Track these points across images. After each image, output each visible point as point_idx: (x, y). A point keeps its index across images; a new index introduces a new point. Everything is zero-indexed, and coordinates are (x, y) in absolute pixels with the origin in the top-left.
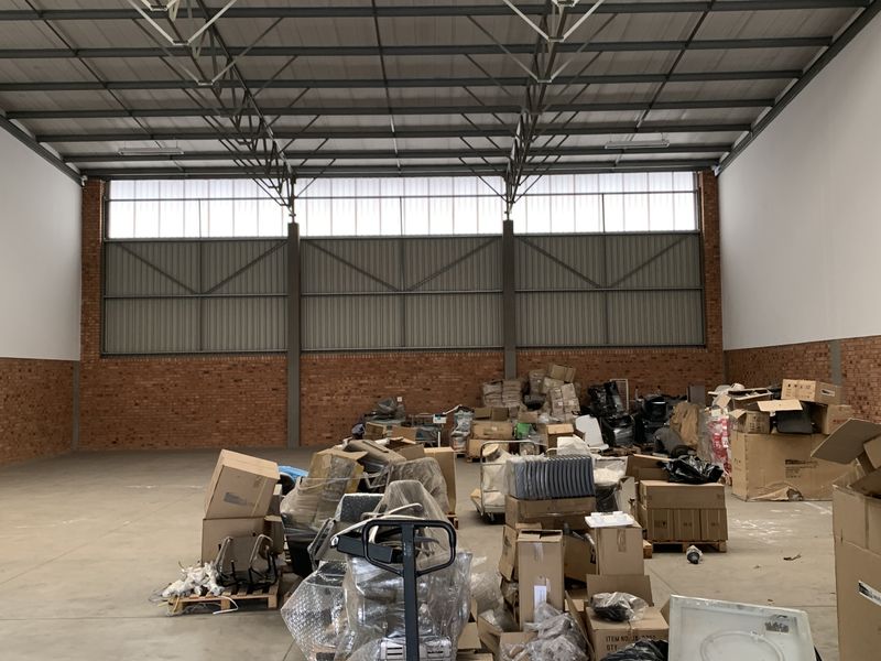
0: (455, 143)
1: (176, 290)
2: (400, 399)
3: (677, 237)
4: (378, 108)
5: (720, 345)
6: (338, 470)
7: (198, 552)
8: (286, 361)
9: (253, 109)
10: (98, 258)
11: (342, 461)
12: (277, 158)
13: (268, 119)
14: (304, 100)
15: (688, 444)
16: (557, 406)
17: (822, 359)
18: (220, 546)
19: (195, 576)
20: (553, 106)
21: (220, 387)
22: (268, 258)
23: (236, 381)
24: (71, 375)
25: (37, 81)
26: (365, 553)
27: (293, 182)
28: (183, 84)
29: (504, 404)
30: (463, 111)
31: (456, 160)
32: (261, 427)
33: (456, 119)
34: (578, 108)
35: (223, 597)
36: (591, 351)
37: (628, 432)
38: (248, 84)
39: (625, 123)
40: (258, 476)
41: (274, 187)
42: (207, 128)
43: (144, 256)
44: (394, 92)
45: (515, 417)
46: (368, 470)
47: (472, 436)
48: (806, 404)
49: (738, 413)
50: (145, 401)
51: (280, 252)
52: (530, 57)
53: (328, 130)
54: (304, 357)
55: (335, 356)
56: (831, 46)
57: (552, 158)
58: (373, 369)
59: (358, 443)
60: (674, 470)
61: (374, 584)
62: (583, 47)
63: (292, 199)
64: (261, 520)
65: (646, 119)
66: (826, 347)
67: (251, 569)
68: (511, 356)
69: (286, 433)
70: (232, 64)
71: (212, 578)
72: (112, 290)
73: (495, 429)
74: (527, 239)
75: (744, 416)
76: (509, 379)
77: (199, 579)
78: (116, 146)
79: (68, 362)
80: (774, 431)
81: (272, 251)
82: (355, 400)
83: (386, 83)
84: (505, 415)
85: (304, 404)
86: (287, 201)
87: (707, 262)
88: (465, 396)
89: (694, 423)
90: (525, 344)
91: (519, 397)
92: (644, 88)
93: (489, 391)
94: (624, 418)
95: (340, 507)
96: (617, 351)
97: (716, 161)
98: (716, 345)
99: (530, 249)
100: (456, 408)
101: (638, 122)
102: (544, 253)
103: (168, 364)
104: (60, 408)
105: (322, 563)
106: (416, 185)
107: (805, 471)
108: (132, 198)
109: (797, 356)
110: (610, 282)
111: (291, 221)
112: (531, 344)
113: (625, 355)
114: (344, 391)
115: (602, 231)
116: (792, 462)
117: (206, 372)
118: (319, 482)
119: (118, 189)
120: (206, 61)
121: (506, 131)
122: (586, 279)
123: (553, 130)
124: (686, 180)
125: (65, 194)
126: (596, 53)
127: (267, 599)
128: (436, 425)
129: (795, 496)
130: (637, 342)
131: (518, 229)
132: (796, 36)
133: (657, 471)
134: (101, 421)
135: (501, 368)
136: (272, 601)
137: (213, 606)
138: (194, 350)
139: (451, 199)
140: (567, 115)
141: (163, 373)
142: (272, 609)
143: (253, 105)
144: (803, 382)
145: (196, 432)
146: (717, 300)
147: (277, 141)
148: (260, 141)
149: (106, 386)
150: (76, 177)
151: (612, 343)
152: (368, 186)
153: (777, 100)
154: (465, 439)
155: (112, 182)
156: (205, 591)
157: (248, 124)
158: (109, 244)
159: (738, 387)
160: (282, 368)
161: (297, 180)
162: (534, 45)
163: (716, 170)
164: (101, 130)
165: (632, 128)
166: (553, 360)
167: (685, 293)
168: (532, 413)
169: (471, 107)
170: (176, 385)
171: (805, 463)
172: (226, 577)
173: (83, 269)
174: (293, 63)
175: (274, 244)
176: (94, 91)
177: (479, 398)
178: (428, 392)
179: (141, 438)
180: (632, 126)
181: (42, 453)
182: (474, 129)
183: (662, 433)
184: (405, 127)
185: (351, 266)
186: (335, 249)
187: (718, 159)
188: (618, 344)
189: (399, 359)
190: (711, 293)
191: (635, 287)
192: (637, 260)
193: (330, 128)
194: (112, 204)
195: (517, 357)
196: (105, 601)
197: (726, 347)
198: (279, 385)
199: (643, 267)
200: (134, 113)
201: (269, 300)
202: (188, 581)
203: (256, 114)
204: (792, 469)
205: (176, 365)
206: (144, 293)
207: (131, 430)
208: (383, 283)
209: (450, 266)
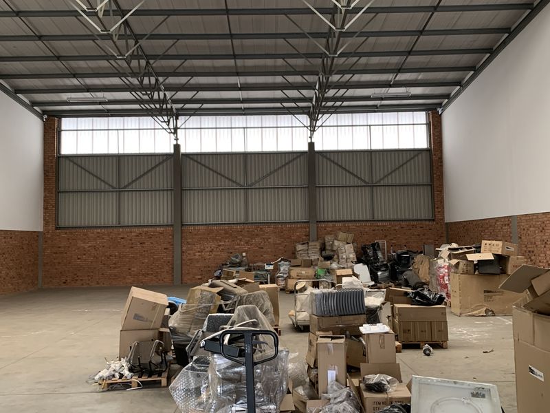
0: (278, 94)
1: (103, 187)
2: (244, 254)
3: (416, 153)
4: (230, 73)
5: (443, 219)
6: (205, 299)
7: (117, 351)
8: (173, 231)
9: (151, 73)
10: (54, 167)
11: (208, 293)
12: (167, 103)
13: (161, 79)
14: (184, 67)
15: (424, 281)
16: (342, 258)
17: (506, 227)
18: (131, 347)
19: (115, 367)
20: (338, 71)
21: (131, 247)
22: (161, 166)
23: (141, 243)
24: (37, 240)
25: (15, 55)
26: (222, 352)
27: (177, 119)
28: (108, 57)
29: (309, 257)
30: (283, 74)
31: (279, 105)
32: (157, 272)
33: (279, 79)
34: (354, 72)
35: (133, 380)
36: (363, 224)
37: (387, 274)
38: (148, 57)
39: (382, 81)
40: (155, 303)
41: (165, 122)
42: (123, 85)
43: (83, 165)
44: (240, 62)
45: (316, 265)
46: (224, 299)
47: (289, 277)
48: (495, 255)
49: (454, 262)
50: (84, 256)
51: (169, 161)
52: (324, 40)
53: (199, 86)
54: (184, 228)
55: (204, 227)
56: (510, 33)
57: (338, 104)
58: (227, 235)
59: (218, 282)
60: (415, 298)
61: (227, 371)
62: (357, 34)
63: (176, 129)
64: (157, 331)
65: (396, 79)
66: (509, 220)
67: (150, 362)
68: (313, 226)
69: (173, 276)
70: (138, 45)
71: (126, 368)
72: (62, 187)
73: (304, 272)
74: (322, 153)
75: (458, 263)
76: (313, 241)
77: (118, 368)
78: (65, 96)
79: (35, 232)
80: (477, 273)
81: (163, 161)
82: (216, 255)
83: (235, 57)
84: (310, 264)
85: (184, 257)
86: (173, 131)
87: (434, 168)
88: (285, 252)
89: (427, 268)
90: (322, 219)
91: (319, 253)
92: (395, 60)
93: (300, 249)
94: (384, 265)
95: (206, 323)
96: (379, 224)
97: (440, 105)
98: (441, 219)
99: (325, 160)
100: (279, 260)
101: (391, 81)
102: (334, 162)
103: (99, 233)
104: (30, 261)
105: (195, 358)
106: (254, 120)
107: (496, 298)
108: (75, 129)
109: (490, 226)
110: (374, 181)
111: (175, 143)
112: (326, 219)
113: (384, 226)
114: (209, 249)
115: (369, 148)
116: (488, 292)
117: (122, 238)
118: (194, 306)
119: (67, 123)
120: (121, 43)
121: (310, 86)
122: (360, 179)
123: (338, 86)
124: (421, 117)
125: (33, 127)
126: (365, 38)
127: (161, 380)
128: (267, 270)
129: (490, 313)
130: (392, 218)
131: (317, 148)
132: (488, 27)
133: (404, 298)
134: (56, 269)
135: (307, 234)
136: (164, 382)
137: (127, 385)
138: (114, 224)
139: (275, 129)
140: (347, 77)
141: (95, 239)
142: (164, 387)
143: (151, 70)
144: (494, 242)
145: (116, 276)
146: (441, 191)
147: (166, 93)
148: (156, 93)
149: (60, 247)
150: (40, 115)
151: (376, 218)
152: (224, 121)
153: (477, 67)
154: (285, 279)
155: (63, 119)
156: (121, 376)
157: (148, 83)
158: (60, 157)
159: (454, 245)
160: (170, 235)
161: (180, 118)
162: (326, 33)
163: (440, 111)
164: (56, 86)
165: (388, 85)
166: (340, 229)
167: (421, 187)
168: (326, 262)
169: (288, 72)
170: (103, 247)
171: (495, 292)
172: (135, 367)
173: (45, 174)
174: (176, 44)
175: (165, 157)
176: (51, 62)
177: (294, 253)
178: (262, 250)
179: (82, 280)
180: (388, 83)
181: (19, 290)
182: (290, 85)
183: (407, 274)
184: (246, 84)
185: (213, 171)
186: (203, 161)
187: (441, 104)
188: (380, 219)
189: (244, 229)
190: (437, 187)
191: (390, 184)
192: (391, 167)
193: (200, 84)
194: (63, 133)
195: (317, 227)
196: (59, 382)
197: (447, 220)
198: (168, 246)
199: (395, 170)
200: (76, 76)
201: (161, 192)
202: (111, 370)
203: (153, 76)
204: (488, 296)
205: (104, 234)
206: (83, 189)
207: (75, 275)
208: (233, 182)
209: (275, 171)
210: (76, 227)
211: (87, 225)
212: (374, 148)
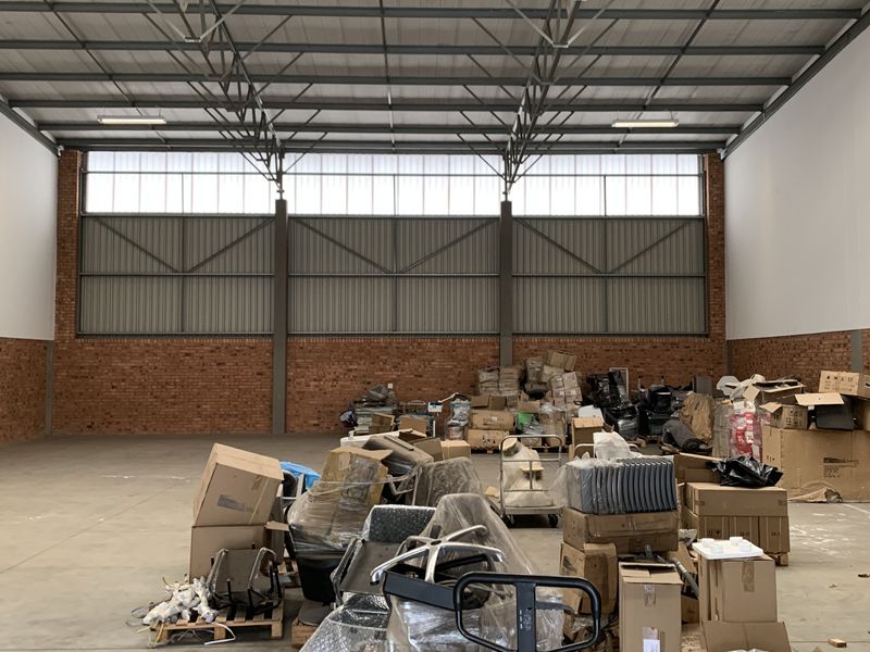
0: (455, 118)
1: (156, 268)
2: (390, 386)
3: (681, 223)
4: (375, 78)
5: (723, 334)
6: (359, 472)
7: (185, 557)
8: (272, 345)
9: (243, 76)
10: (75, 233)
11: (364, 461)
12: (266, 130)
13: (257, 86)
14: (297, 67)
15: (700, 437)
16: (558, 396)
17: (841, 349)
18: (213, 560)
19: (183, 597)
20: (561, 79)
21: (202, 371)
22: (254, 236)
23: (219, 364)
24: (45, 355)
25: (9, 38)
27: (282, 157)
28: (168, 46)
29: (500, 392)
30: (464, 82)
31: (454, 137)
32: (244, 413)
33: (457, 92)
34: (586, 82)
35: (216, 624)
36: (590, 339)
37: (632, 424)
38: (238, 47)
39: (633, 100)
40: (259, 476)
41: (262, 159)
42: (193, 96)
43: (123, 232)
44: (393, 59)
45: (515, 406)
47: (470, 425)
48: (845, 397)
49: (772, 407)
50: (123, 384)
51: (267, 229)
52: (542, 22)
53: (321, 101)
54: (290, 340)
55: (324, 339)
56: (860, 19)
57: (554, 137)
58: (363, 354)
60: (727, 471)
61: (434, 638)
62: (600, 13)
63: (280, 173)
64: (261, 529)
65: (656, 97)
66: (846, 337)
67: (251, 591)
68: (507, 342)
69: (271, 419)
70: (221, 21)
71: (204, 599)
72: (88, 268)
73: (495, 418)
74: (523, 220)
75: (780, 410)
76: (507, 366)
77: (187, 601)
78: (93, 114)
79: (40, 341)
80: (812, 426)
81: (257, 229)
82: (342, 386)
83: (385, 49)
84: (503, 404)
85: (290, 389)
86: (275, 177)
87: (711, 249)
88: (459, 383)
89: (706, 415)
90: (521, 330)
91: (517, 386)
92: (657, 62)
93: (485, 379)
94: (629, 408)
95: (368, 522)
96: (616, 340)
97: (722, 143)
98: (719, 334)
99: (528, 232)
100: (453, 396)
101: (646, 99)
102: (543, 235)
103: (148, 345)
104: (32, 389)
105: (347, 596)
106: (411, 162)
107: (845, 471)
108: (111, 170)
109: (811, 347)
110: (610, 269)
111: (278, 198)
112: (528, 330)
113: (624, 344)
114: (333, 376)
115: (603, 214)
116: (831, 460)
117: (187, 355)
118: (335, 486)
119: (96, 160)
120: (194, 19)
121: (511, 106)
122: (587, 264)
123: (558, 106)
124: (690, 163)
125: (40, 164)
126: (613, 20)
127: (270, 626)
128: (431, 414)
129: (833, 497)
130: (637, 331)
131: (516, 211)
132: (823, 8)
134: (76, 403)
135: (496, 354)
136: (277, 629)
137: (206, 635)
139: (446, 178)
140: (574, 90)
141: (142, 355)
142: (277, 639)
143: (242, 71)
144: (844, 374)
145: (176, 417)
146: (721, 288)
147: (266, 111)
148: (249, 111)
149: (82, 368)
150: (52, 146)
151: (611, 331)
152: (360, 162)
153: (794, 79)
154: (463, 429)
155: (90, 153)
156: (194, 616)
157: (237, 92)
158: (85, 218)
159: (759, 378)
160: (268, 351)
161: (286, 155)
162: (547, 10)
163: (722, 153)
164: (79, 95)
165: (641, 106)
166: (551, 347)
167: (688, 281)
168: (534, 402)
169: (474, 79)
170: (156, 368)
171: (844, 462)
172: (221, 598)
173: (58, 244)
174: (286, 24)
175: (260, 221)
176: (71, 51)
177: (473, 386)
178: (420, 379)
179: (118, 423)
180: (641, 103)
181: (12, 437)
182: (477, 102)
183: (672, 425)
184: (402, 99)
185: (341, 245)
186: (325, 228)
187: (724, 142)
188: (617, 331)
189: (390, 343)
190: (714, 280)
191: (636, 273)
192: (639, 246)
193: (323, 98)
194: (90, 176)
195: (514, 343)
196: (73, 623)
197: (730, 336)
198: (265, 370)
199: (644, 252)
200: (114, 77)
201: (254, 280)
202: (174, 603)
203: (245, 81)
204: (830, 469)
205: (156, 347)
206: (123, 271)
207: (108, 413)
208: (374, 264)
209: (444, 248)
210: (109, 335)
211: (128, 331)
212: (611, 212)
